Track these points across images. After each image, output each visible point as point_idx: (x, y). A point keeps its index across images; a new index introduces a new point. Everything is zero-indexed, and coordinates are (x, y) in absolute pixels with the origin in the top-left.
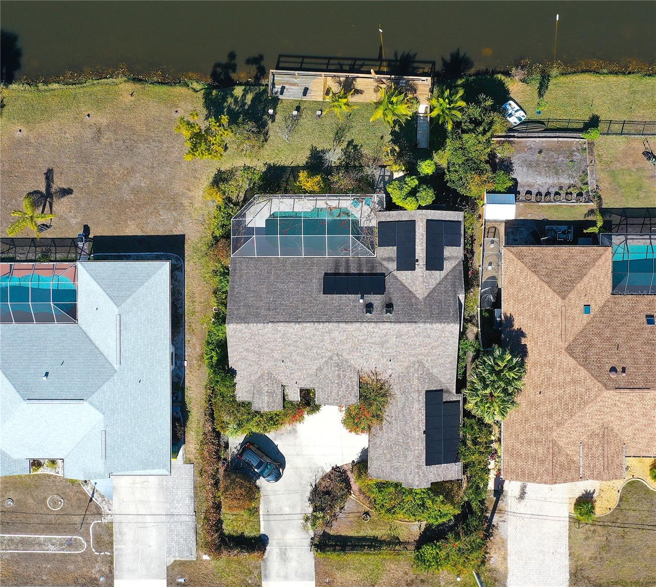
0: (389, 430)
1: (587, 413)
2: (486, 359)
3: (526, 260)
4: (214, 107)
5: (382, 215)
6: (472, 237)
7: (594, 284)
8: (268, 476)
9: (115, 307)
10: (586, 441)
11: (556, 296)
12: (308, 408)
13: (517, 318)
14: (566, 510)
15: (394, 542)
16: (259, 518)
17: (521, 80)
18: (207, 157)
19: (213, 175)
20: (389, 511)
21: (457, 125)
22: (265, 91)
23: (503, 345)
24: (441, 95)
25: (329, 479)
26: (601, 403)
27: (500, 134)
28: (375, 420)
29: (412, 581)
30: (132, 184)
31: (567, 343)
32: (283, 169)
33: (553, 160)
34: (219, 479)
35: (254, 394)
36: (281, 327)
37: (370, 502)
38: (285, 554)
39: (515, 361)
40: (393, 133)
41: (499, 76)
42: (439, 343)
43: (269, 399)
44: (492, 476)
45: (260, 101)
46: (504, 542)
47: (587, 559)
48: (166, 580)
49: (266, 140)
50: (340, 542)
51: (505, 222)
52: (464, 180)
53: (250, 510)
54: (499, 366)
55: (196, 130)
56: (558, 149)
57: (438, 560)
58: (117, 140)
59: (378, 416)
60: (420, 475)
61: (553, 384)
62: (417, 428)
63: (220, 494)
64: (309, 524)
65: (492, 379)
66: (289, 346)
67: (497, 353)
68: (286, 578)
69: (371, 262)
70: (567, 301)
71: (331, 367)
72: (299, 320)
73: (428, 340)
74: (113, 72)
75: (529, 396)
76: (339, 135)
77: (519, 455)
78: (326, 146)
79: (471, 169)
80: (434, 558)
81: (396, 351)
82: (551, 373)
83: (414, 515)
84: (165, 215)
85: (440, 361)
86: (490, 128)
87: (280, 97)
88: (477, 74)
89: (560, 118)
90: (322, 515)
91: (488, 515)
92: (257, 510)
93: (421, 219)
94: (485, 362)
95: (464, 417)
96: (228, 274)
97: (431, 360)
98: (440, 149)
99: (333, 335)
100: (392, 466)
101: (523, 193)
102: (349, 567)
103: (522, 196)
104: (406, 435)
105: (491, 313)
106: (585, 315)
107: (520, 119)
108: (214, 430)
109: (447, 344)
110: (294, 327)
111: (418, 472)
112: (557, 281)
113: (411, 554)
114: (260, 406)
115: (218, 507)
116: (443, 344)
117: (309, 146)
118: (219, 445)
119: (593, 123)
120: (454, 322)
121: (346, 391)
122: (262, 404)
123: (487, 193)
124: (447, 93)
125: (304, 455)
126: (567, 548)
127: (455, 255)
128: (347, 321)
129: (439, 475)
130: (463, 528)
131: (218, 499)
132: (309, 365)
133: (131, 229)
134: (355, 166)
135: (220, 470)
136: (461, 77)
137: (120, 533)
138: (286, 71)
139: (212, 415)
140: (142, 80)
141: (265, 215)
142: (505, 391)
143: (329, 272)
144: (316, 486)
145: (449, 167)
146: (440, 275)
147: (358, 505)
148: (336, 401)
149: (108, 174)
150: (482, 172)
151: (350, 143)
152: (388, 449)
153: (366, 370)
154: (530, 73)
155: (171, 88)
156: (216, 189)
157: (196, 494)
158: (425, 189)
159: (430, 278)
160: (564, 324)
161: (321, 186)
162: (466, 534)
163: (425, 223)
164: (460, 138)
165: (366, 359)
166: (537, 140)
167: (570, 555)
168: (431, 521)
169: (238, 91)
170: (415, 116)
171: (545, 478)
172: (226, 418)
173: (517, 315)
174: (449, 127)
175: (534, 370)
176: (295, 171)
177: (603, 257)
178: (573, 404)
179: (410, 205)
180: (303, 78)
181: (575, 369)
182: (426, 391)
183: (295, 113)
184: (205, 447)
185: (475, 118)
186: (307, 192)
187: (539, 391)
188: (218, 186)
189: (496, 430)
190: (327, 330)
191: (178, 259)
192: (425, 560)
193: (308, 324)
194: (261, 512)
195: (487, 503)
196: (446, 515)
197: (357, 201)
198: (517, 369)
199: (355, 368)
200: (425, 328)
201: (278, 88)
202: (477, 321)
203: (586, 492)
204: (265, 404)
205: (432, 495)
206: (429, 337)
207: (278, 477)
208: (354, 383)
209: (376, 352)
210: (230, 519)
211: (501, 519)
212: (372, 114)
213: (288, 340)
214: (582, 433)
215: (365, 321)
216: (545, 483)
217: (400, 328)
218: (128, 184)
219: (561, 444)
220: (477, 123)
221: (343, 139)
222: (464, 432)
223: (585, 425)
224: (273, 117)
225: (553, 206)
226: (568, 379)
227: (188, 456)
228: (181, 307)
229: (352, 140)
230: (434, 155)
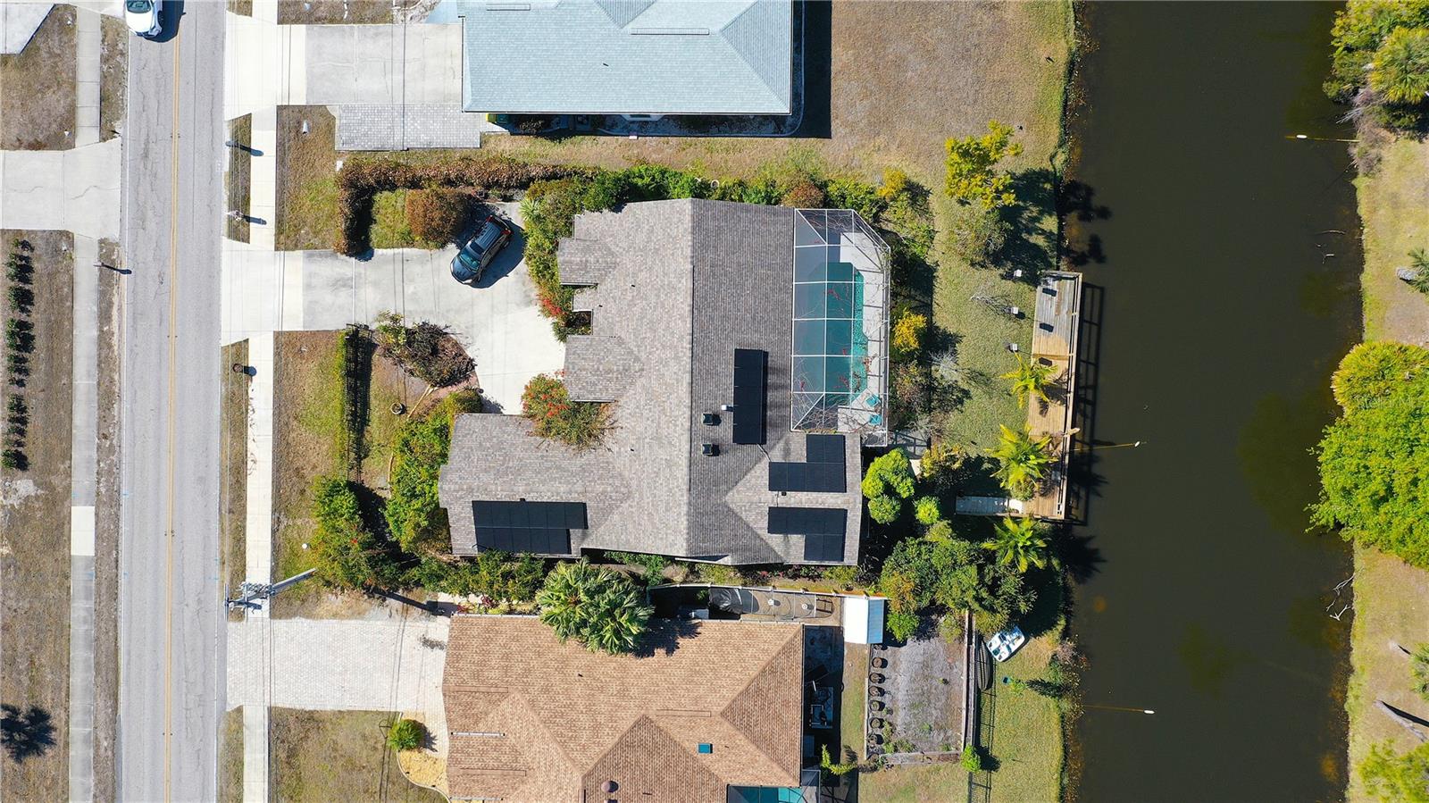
0: (526, 447)
1: (548, 745)
2: (631, 595)
3: (783, 660)
4: (1028, 185)
5: (854, 441)
6: (819, 576)
7: (744, 759)
8: (461, 261)
9: (722, 26)
10: (508, 743)
11: (727, 703)
12: (562, 323)
13: (694, 643)
14: (408, 707)
15: (361, 451)
16: (398, 247)
17: (1055, 655)
18: (949, 172)
19: (922, 183)
20: (406, 443)
21: (991, 557)
22: (1049, 265)
23: (652, 622)
24: (1038, 534)
25: (456, 354)
26: (564, 767)
27: (974, 623)
28: (542, 424)
29: (303, 477)
30: (911, 57)
31: (654, 718)
32: (929, 291)
33: (933, 701)
34: (456, 186)
35: (585, 240)
36: (686, 284)
37: (420, 416)
38: (344, 286)
39: (629, 639)
40: (980, 460)
41: (1062, 622)
42: (658, 525)
43: (577, 264)
44: (457, 599)
45: (1034, 258)
46: (359, 614)
47: (334, 737)
48: (305, 104)
49: (973, 265)
50: (361, 369)
51: (839, 627)
52: (905, 566)
53: (409, 233)
54: (621, 615)
55: (992, 155)
56: (948, 708)
57: (332, 516)
58: (979, 34)
59: (548, 429)
60: (458, 491)
61: (593, 695)
62: (529, 488)
63: (434, 187)
64: (387, 323)
65: (602, 604)
66: (656, 295)
67: (642, 613)
68: (308, 287)
69: (783, 423)
70: (719, 718)
71: (623, 359)
72: (695, 311)
73: (662, 508)
74: (1084, 31)
75: (576, 658)
76: (978, 377)
77: (488, 641)
78: (962, 358)
79: (922, 577)
80: (336, 510)
81: (646, 459)
82: (611, 692)
83: (399, 481)
84: (862, 107)
85: (630, 526)
86: (984, 607)
87: (1039, 289)
88: (1066, 589)
89: (996, 713)
90: (401, 342)
91: (400, 593)
92: (410, 243)
93: (847, 501)
94: (627, 593)
95: (545, 559)
96: (769, 203)
97: (632, 512)
98: (954, 531)
99: (672, 363)
100: (472, 450)
101: (883, 654)
102: (324, 381)
103: (879, 653)
104: (518, 472)
105: (702, 604)
106: (696, 746)
107: (996, 652)
108: (532, 179)
109: (655, 537)
110: (686, 304)
111: (462, 490)
112: (748, 704)
113: (343, 476)
114: (566, 251)
115: (414, 184)
116: (655, 531)
117: (963, 331)
118: (508, 187)
119: (988, 762)
120: (689, 549)
121: (587, 382)
122: (569, 253)
123: (885, 601)
124: (1040, 543)
125: (492, 316)
126: (350, 709)
127: (792, 551)
128: (694, 385)
129: (458, 520)
130: (379, 554)
131: (426, 185)
132: (628, 325)
133: (840, 55)
134: (930, 401)
135: (470, 188)
136: (1062, 564)
137: (376, 35)
138: (1079, 297)
139: (554, 176)
140: (1070, 76)
141: (859, 263)
142: (584, 623)
143: (769, 359)
144: (446, 333)
145: (925, 543)
146: (761, 528)
147: (416, 397)
148: (571, 367)
149: (927, 20)
150: (917, 595)
151: (966, 393)
152: (498, 444)
153: (619, 412)
154: (1065, 668)
155: (1057, 120)
156: (901, 186)
157: (435, 150)
158: (894, 508)
159: (758, 513)
160: (684, 713)
161: (902, 348)
162: (370, 559)
163: (842, 507)
164: (971, 562)
165: (635, 413)
166: (964, 678)
167: (340, 711)
168: (390, 508)
169: (1050, 223)
170: (1005, 494)
171: (452, 680)
172: (548, 198)
173: (698, 643)
174: (988, 545)
175: (614, 668)
176: (926, 308)
177: (784, 774)
178: (562, 726)
179: (871, 485)
180: (1068, 324)
181: (615, 729)
182: (585, 504)
183: (1015, 310)
184: (505, 166)
185: (1000, 586)
186: (893, 327)
187: (584, 674)
188: (904, 189)
189: (528, 607)
190: (680, 354)
191: (793, 126)
192: (333, 496)
193: (689, 325)
194: (406, 250)
195: (417, 591)
196: (399, 530)
197: (878, 404)
198: (617, 642)
199: (622, 396)
200: (680, 504)
201: (1054, 285)
202: (692, 582)
203: (434, 738)
204: (569, 256)
205: (429, 510)
206: (667, 510)
207: (459, 276)
208: (598, 395)
209: (646, 428)
210: (396, 202)
211: (394, 612)
212: (1010, 428)
213: (666, 295)
214: (519, 737)
215: (694, 412)
216: (445, 681)
217: (680, 465)
218: (910, 52)
219: (504, 704)
220: (993, 588)
221: (973, 383)
222: (523, 559)
223: (530, 743)
224: (1009, 276)
225: (864, 699)
226: (602, 719)
227: (492, 140)
228: (719, 131)
229: (970, 398)
230: (945, 522)
